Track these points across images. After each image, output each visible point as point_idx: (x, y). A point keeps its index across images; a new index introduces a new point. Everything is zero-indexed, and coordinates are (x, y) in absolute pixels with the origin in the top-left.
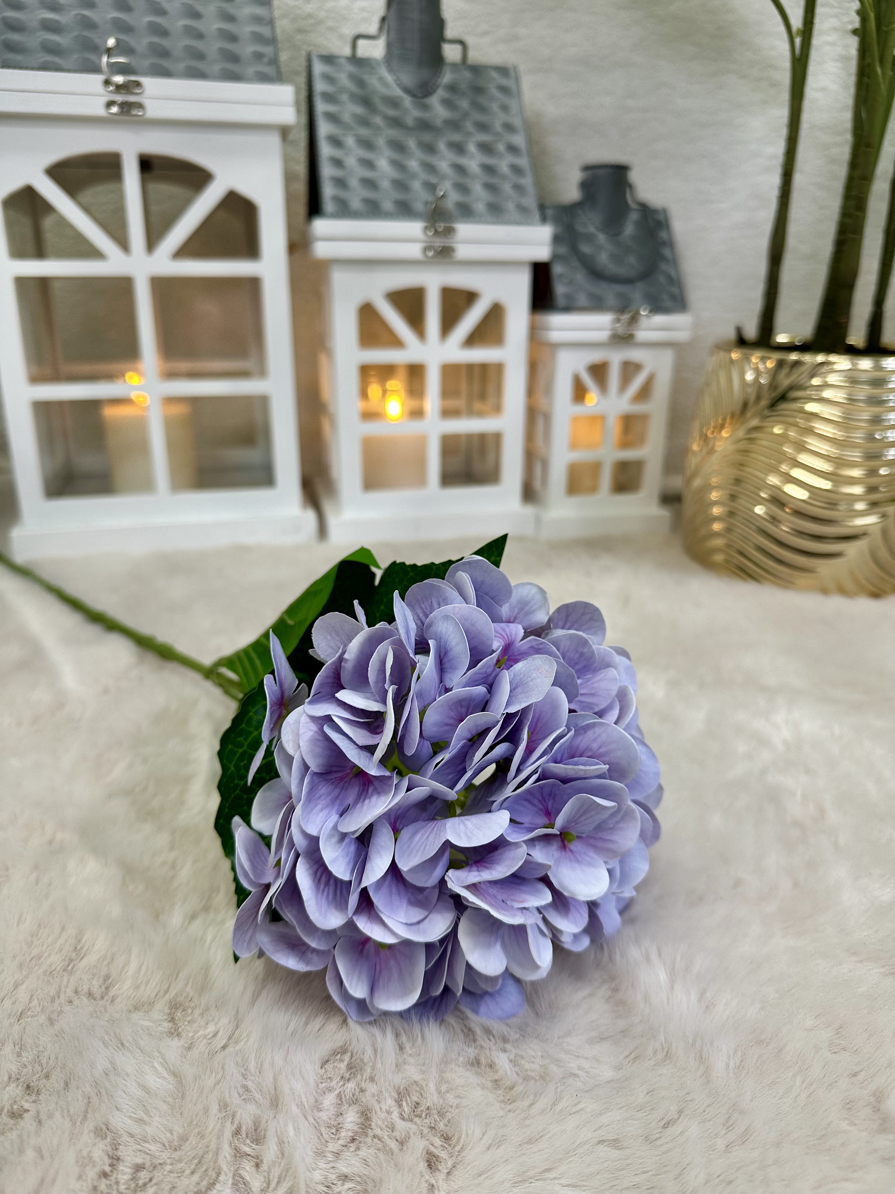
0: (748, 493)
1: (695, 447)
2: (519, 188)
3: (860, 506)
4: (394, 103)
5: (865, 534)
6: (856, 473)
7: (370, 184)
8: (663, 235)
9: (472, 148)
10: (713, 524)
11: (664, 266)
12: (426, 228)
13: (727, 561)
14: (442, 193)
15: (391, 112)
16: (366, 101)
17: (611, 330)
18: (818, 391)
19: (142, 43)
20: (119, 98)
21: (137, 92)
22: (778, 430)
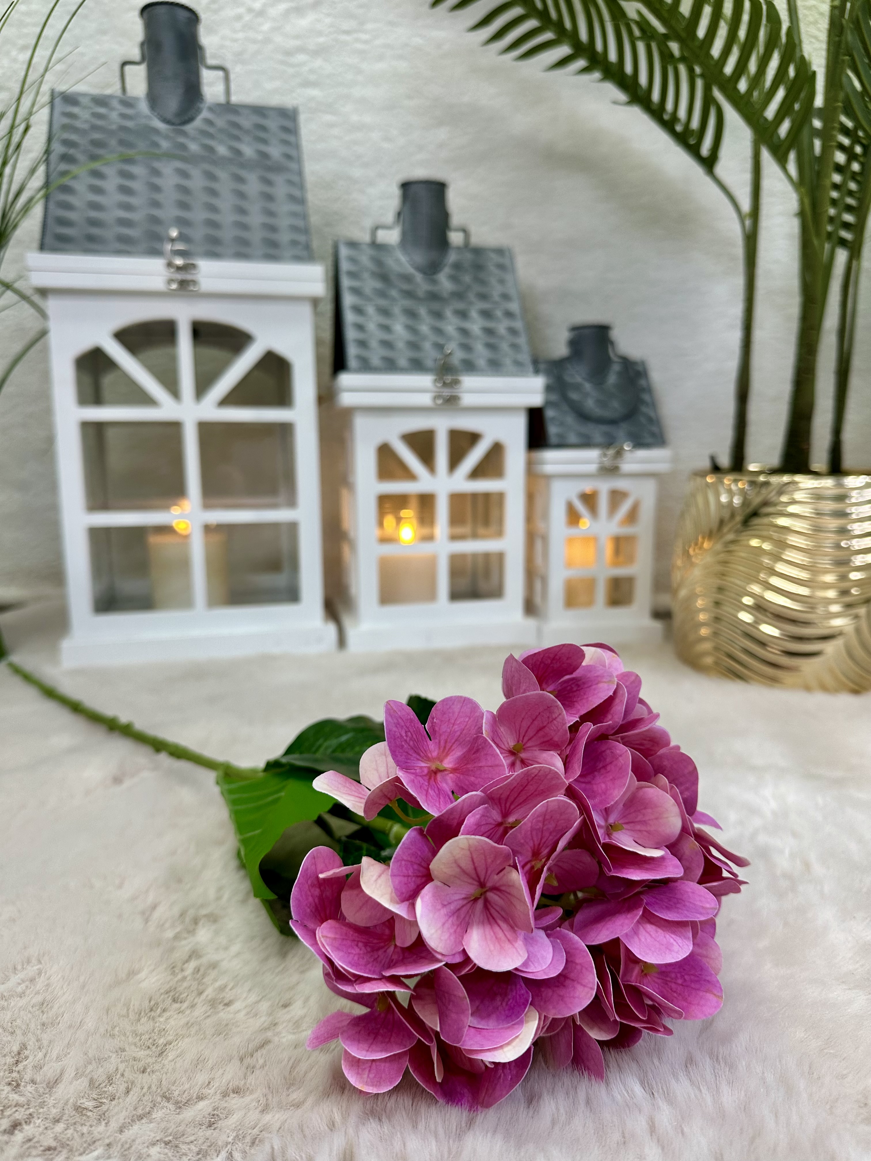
0: (731, 600)
1: (679, 563)
2: (515, 347)
3: (835, 608)
4: (407, 278)
5: (840, 634)
6: (829, 578)
7: (387, 344)
8: (643, 382)
9: (474, 314)
10: (700, 630)
11: (644, 409)
12: (435, 381)
13: (717, 663)
14: (449, 351)
15: (405, 287)
16: (384, 277)
17: (600, 463)
18: (786, 507)
19: (198, 233)
20: (179, 276)
21: (195, 272)
22: (754, 542)
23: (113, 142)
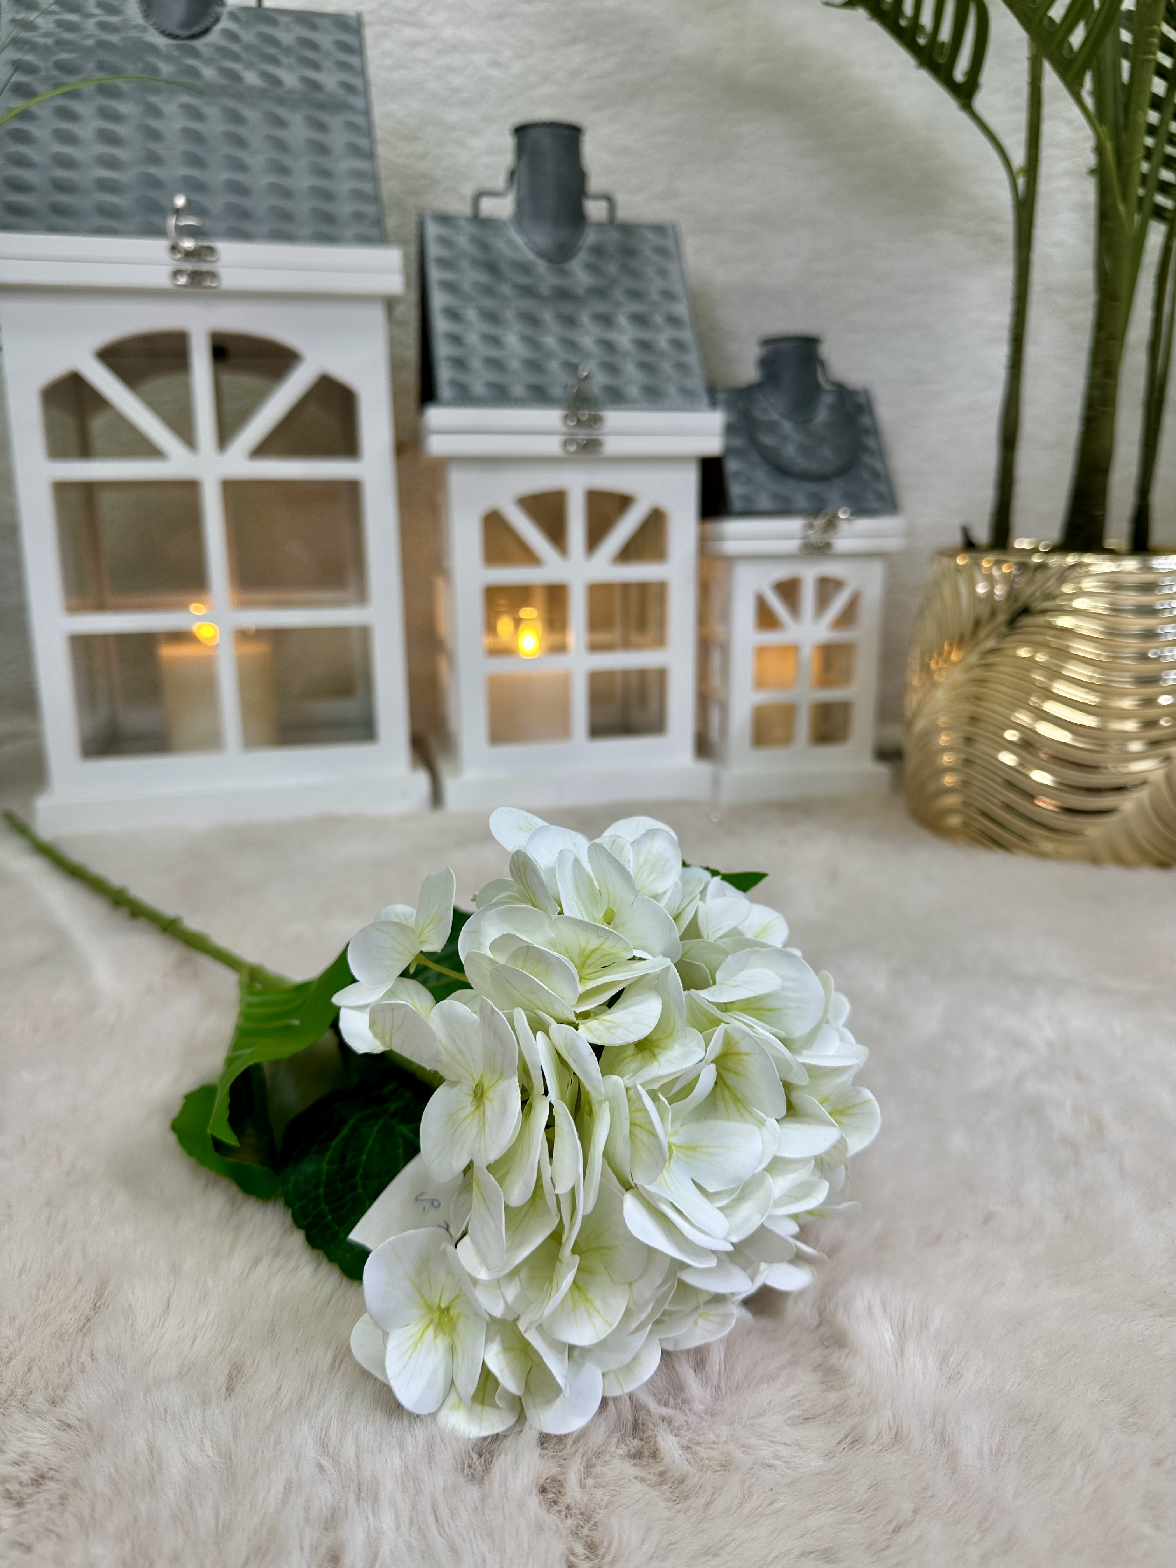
0: (989, 735)
1: (916, 682)
2: (681, 367)
3: (1135, 747)
4: (525, 268)
5: (1144, 783)
6: (1127, 704)
7: (495, 364)
8: (866, 420)
9: (622, 320)
10: (944, 777)
11: (867, 460)
12: (566, 417)
13: (965, 824)
14: (586, 374)
15: (522, 280)
16: (491, 267)
17: (802, 538)
18: (1071, 600)
19: (217, 203)
20: (189, 266)
21: (210, 259)
22: (1023, 652)
23: (90, 66)
